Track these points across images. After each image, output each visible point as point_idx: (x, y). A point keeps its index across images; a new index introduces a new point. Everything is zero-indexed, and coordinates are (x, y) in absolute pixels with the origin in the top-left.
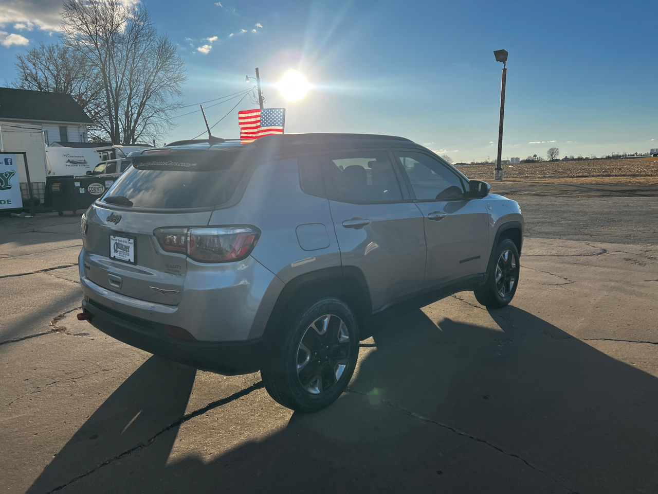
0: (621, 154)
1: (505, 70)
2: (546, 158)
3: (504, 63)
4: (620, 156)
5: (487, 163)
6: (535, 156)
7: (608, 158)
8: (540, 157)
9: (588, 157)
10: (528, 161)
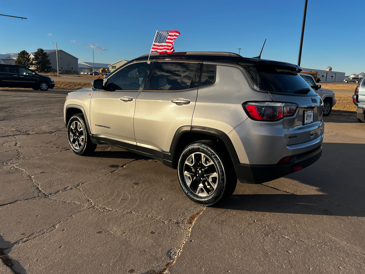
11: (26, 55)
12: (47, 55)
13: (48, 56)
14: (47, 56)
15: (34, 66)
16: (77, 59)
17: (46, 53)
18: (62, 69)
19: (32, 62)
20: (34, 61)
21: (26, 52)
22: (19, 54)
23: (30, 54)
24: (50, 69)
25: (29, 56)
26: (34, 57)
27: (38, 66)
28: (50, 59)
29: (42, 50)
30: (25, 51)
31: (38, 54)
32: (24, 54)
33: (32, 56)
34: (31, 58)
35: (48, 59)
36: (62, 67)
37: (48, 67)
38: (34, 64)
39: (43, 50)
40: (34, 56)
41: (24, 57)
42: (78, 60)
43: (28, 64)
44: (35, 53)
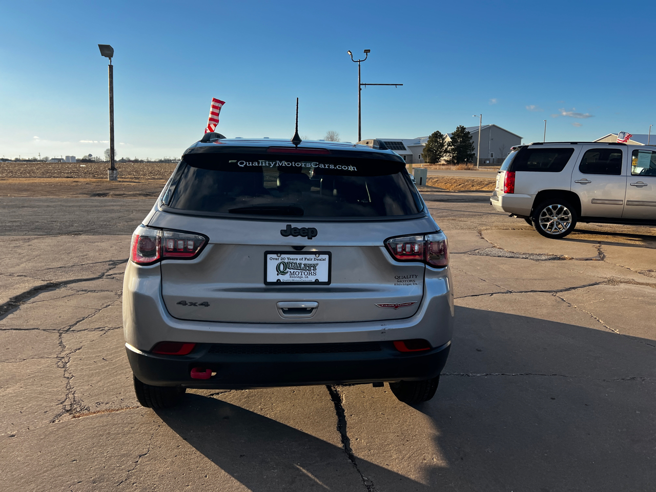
0: (172, 158)
1: (111, 67)
2: (104, 157)
3: (110, 59)
4: (171, 161)
5: (35, 160)
6: (90, 155)
7: (161, 161)
8: (97, 157)
9: (143, 159)
10: (84, 161)
11: (439, 139)
12: (469, 136)
13: (472, 137)
14: (469, 138)
15: (448, 154)
16: (521, 138)
17: (469, 133)
18: (492, 156)
19: (446, 149)
20: (450, 147)
21: (440, 133)
22: (430, 137)
23: (447, 136)
24: (472, 158)
25: (443, 139)
26: (451, 140)
27: (454, 153)
28: (473, 142)
29: (463, 129)
30: (438, 132)
31: (457, 135)
32: (437, 136)
33: (448, 139)
34: (446, 142)
35: (471, 141)
36: (492, 154)
37: (469, 154)
38: (449, 152)
39: (465, 129)
40: (451, 138)
41: (436, 141)
42: (522, 140)
43: (441, 152)
44: (452, 134)
